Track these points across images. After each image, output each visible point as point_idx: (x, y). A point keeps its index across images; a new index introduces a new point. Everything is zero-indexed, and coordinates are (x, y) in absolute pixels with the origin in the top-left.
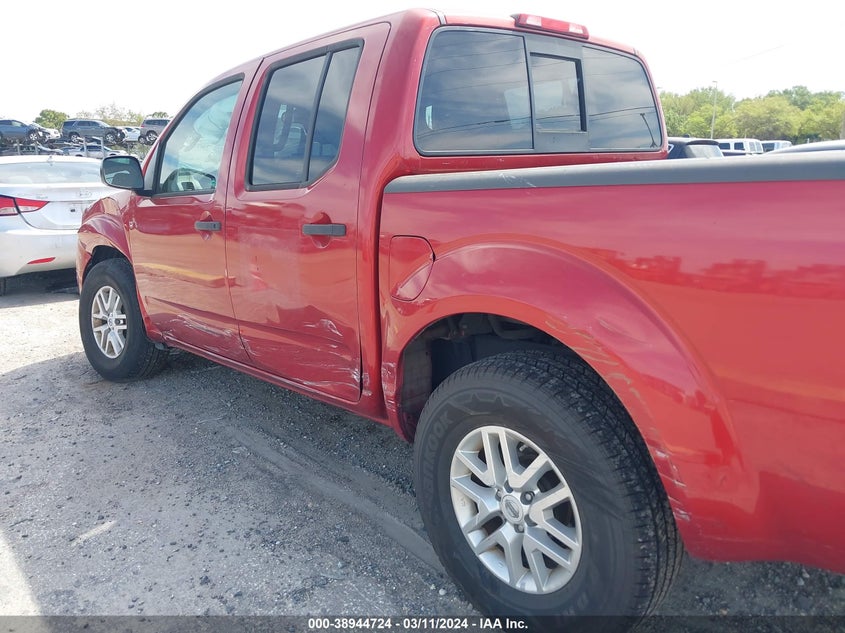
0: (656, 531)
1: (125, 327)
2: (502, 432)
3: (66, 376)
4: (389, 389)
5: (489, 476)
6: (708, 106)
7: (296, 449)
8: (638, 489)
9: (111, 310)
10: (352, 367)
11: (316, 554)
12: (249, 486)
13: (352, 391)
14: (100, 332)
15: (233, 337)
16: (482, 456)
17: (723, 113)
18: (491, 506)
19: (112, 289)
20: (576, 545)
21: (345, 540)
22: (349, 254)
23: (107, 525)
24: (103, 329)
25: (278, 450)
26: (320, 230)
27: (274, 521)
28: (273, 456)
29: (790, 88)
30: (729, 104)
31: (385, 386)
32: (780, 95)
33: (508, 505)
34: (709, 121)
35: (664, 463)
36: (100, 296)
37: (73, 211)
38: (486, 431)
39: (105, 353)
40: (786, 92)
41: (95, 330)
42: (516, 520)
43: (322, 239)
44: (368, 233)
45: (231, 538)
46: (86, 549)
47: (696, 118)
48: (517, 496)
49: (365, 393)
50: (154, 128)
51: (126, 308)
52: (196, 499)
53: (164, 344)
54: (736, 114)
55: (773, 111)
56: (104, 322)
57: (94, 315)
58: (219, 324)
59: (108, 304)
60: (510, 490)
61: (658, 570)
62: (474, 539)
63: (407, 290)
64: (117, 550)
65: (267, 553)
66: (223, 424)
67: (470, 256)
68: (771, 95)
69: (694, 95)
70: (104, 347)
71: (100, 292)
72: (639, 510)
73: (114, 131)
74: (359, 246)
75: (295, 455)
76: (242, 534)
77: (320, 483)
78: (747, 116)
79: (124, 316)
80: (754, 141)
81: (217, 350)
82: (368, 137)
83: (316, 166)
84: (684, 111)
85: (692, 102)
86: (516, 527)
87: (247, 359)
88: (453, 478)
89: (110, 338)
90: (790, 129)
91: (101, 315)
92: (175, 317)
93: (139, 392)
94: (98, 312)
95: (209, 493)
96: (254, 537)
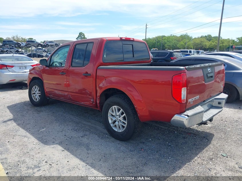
0: (137, 119)
1: (40, 94)
2: (116, 107)
3: (25, 106)
4: (98, 102)
5: (114, 114)
6: (185, 40)
7: (79, 117)
8: (134, 112)
9: (37, 91)
10: (91, 99)
11: (85, 132)
12: (70, 123)
13: (91, 103)
14: (34, 96)
15: (67, 95)
16: (113, 111)
17: (189, 42)
18: (114, 119)
19: (37, 86)
20: (126, 123)
21: (90, 130)
22: (91, 79)
23: (44, 129)
24: (34, 95)
25: (75, 118)
26: (86, 75)
27: (76, 128)
28: (75, 119)
29: (207, 35)
30: (191, 39)
31: (97, 101)
32: (204, 37)
33: (117, 118)
34: (185, 44)
35: (136, 107)
36: (34, 88)
37: (20, 68)
38: (113, 107)
39: (35, 100)
40: (205, 36)
41: (32, 95)
42: (118, 121)
43: (86, 76)
44: (95, 75)
45: (68, 130)
46: (42, 132)
47: (182, 43)
48: (118, 116)
49: (94, 103)
50: (30, 43)
51: (40, 90)
52: (60, 125)
53: (49, 98)
54: (192, 42)
55: (202, 42)
56: (34, 94)
57: (32, 92)
58: (64, 92)
59: (36, 90)
60: (117, 116)
61: (137, 125)
62: (112, 125)
63: (101, 85)
64: (48, 132)
65: (76, 132)
66: (63, 114)
67: (113, 79)
68: (202, 37)
69: (182, 36)
70: (34, 99)
71: (34, 87)
72: (135, 115)
73: (18, 44)
74: (93, 77)
75: (79, 118)
76: (70, 130)
77: (84, 122)
78: (195, 43)
79: (40, 92)
80: (194, 50)
81: (63, 98)
82: (95, 56)
83: (85, 62)
84: (179, 41)
85: (181, 39)
86: (118, 122)
87: (70, 99)
88: (108, 115)
89: (36, 97)
90: (206, 46)
91: (34, 92)
92: (54, 91)
93: (43, 109)
94: (33, 91)
95: (63, 124)
96: (73, 130)
